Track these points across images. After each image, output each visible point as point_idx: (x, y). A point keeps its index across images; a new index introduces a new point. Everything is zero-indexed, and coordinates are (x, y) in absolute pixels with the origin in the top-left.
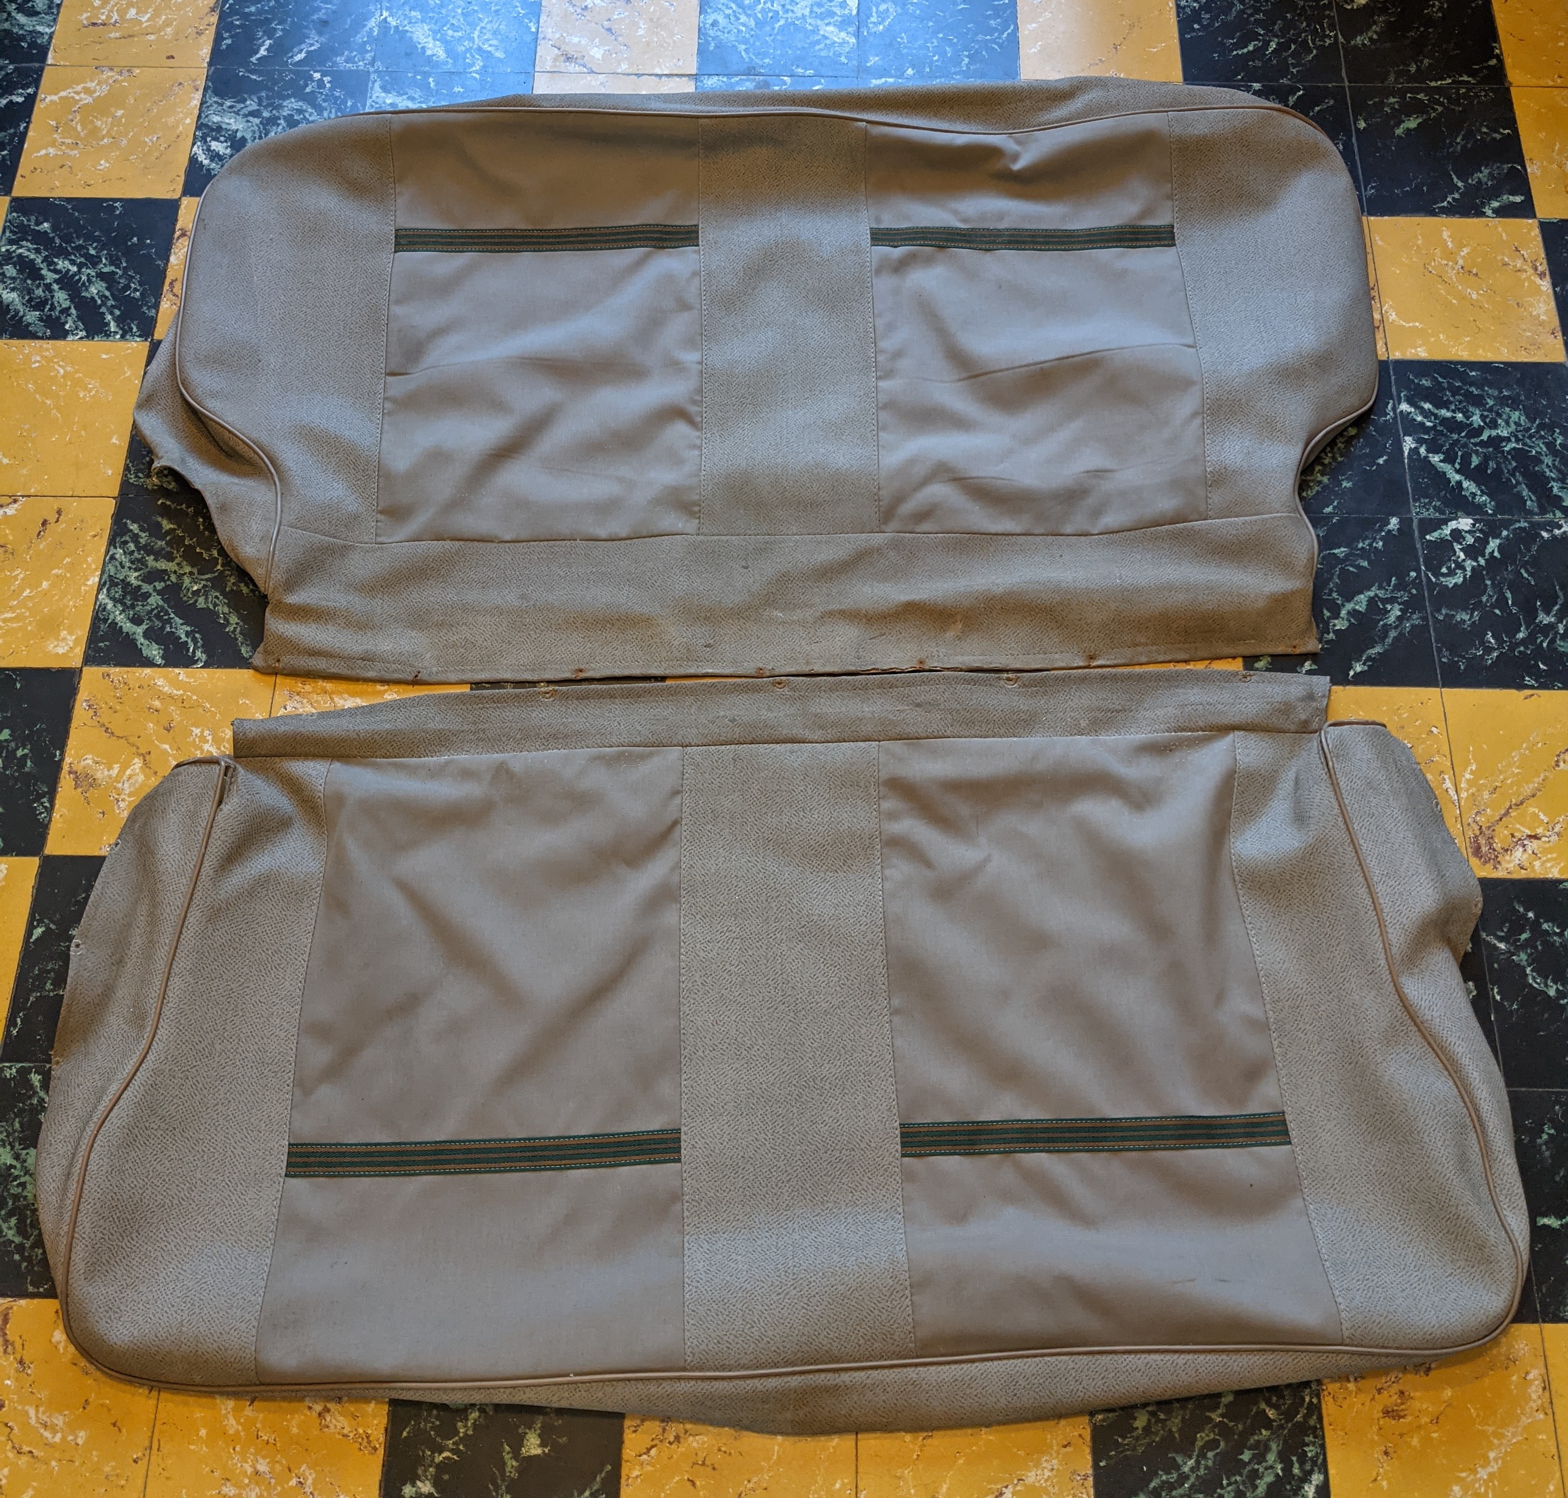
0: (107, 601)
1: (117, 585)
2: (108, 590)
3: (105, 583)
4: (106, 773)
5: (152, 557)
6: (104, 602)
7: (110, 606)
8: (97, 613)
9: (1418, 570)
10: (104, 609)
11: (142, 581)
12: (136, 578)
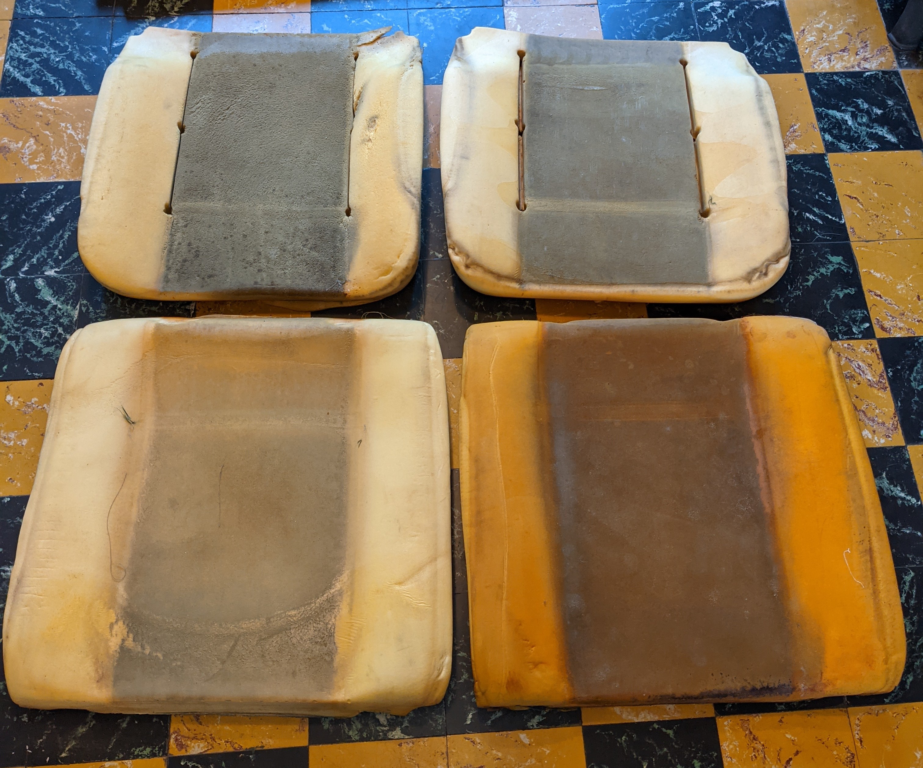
0: (10, 67)
1: (15, 60)
2: (10, 63)
3: (8, 59)
4: (15, 145)
5: (33, 47)
6: (8, 68)
7: (12, 70)
8: (5, 73)
9: (695, 26)
10: (9, 71)
11: (29, 57)
12: (24, 56)
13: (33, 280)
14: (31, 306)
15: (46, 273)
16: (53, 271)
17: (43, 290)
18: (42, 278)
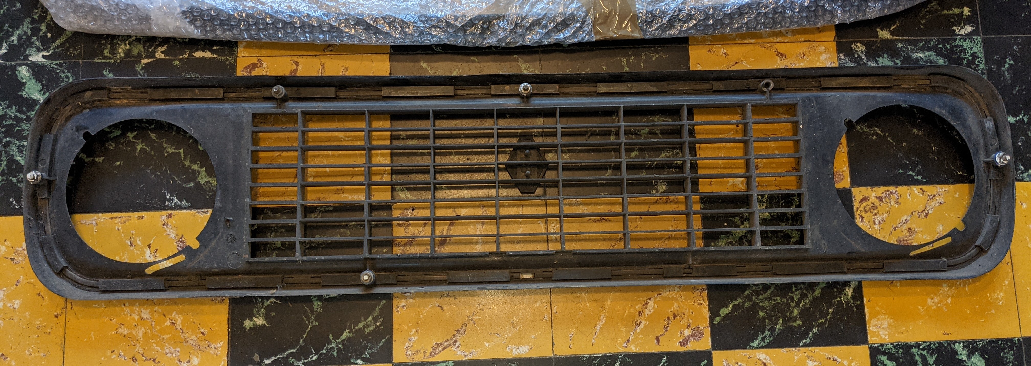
13: (13, 68)
14: (14, 107)
15: (31, 59)
16: (40, 55)
17: (28, 83)
18: (26, 65)
